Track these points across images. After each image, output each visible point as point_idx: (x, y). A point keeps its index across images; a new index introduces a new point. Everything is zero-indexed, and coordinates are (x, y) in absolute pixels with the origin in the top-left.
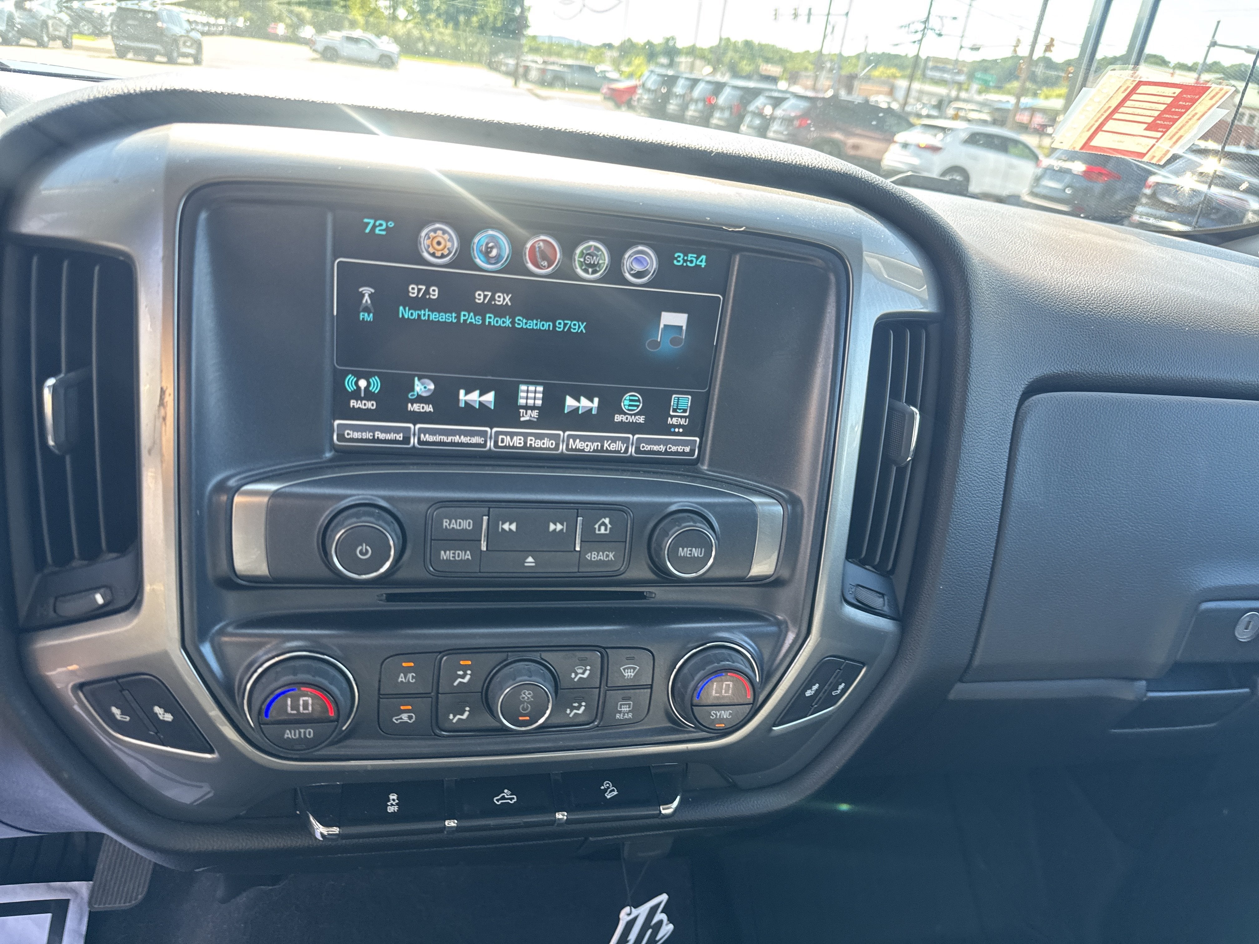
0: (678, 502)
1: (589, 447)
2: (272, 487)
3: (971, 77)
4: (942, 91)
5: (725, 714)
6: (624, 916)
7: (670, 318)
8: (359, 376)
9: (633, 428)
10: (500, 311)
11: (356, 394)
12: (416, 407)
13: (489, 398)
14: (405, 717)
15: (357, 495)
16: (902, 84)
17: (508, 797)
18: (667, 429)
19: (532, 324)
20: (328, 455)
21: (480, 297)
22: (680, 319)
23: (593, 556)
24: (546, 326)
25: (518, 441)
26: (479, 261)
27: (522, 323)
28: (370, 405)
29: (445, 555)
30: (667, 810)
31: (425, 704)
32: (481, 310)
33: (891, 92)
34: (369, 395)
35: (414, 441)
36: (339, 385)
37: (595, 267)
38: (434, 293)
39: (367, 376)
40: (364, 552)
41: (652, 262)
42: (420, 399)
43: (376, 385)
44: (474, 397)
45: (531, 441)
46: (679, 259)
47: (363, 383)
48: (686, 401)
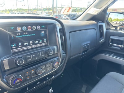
0: (48, 49)
1: (38, 46)
2: (8, 59)
3: (43, 10)
4: (41, 12)
5: (57, 66)
6: (49, 91)
7: (42, 32)
8: (13, 44)
9: (41, 43)
10: (26, 34)
11: (13, 47)
12: (20, 46)
13: (27, 43)
14: (28, 78)
15: (17, 57)
16: (37, 11)
17: (39, 83)
18: (44, 43)
19: (30, 35)
20: (12, 54)
21: (24, 33)
22: (43, 32)
23: (42, 56)
24: (31, 35)
25: (31, 47)
26: (23, 30)
27: (29, 35)
28: (15, 47)
29: (28, 60)
30: (53, 77)
31: (30, 76)
32: (25, 35)
33: (36, 12)
34: (14, 46)
35: (20, 50)
36: (11, 46)
37: (35, 28)
38: (19, 34)
39: (14, 44)
40: (21, 62)
41: (40, 27)
42: (20, 45)
43: (15, 45)
44: (26, 44)
45: (32, 47)
46: (42, 26)
47: (14, 45)
48: (45, 39)
